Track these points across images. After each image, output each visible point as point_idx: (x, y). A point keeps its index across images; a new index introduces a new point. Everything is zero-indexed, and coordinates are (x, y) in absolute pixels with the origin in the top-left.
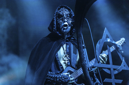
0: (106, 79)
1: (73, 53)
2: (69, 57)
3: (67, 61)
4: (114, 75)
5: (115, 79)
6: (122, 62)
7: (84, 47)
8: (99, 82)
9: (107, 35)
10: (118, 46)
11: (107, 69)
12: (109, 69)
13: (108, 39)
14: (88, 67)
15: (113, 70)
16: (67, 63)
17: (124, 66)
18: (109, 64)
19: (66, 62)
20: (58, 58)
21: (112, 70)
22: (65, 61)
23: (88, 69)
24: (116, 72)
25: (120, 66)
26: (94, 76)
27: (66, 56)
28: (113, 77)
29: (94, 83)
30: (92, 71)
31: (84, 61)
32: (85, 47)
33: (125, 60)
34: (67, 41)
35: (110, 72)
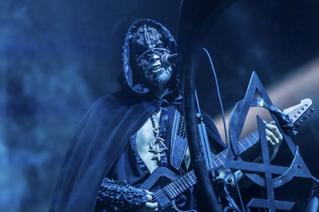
0: (253, 199)
1: (178, 135)
2: (165, 143)
3: (161, 153)
4: (275, 189)
5: (276, 199)
6: (294, 157)
7: (199, 118)
8: (236, 206)
9: (257, 89)
10: (284, 118)
11: (256, 175)
12: (262, 175)
13: (260, 101)
14: (208, 168)
15: (271, 177)
16: (159, 158)
17: (299, 167)
18: (262, 163)
19: (159, 156)
20: (135, 145)
21: (268, 176)
22: (155, 152)
23: (210, 173)
24: (279, 182)
25: (289, 166)
26: (225, 193)
27: (157, 142)
28: (271, 194)
29: (223, 208)
30: (220, 180)
31: (201, 155)
32: (202, 119)
33: (300, 153)
34: (164, 105)
35: (264, 182)
